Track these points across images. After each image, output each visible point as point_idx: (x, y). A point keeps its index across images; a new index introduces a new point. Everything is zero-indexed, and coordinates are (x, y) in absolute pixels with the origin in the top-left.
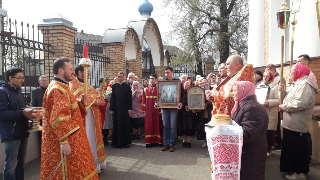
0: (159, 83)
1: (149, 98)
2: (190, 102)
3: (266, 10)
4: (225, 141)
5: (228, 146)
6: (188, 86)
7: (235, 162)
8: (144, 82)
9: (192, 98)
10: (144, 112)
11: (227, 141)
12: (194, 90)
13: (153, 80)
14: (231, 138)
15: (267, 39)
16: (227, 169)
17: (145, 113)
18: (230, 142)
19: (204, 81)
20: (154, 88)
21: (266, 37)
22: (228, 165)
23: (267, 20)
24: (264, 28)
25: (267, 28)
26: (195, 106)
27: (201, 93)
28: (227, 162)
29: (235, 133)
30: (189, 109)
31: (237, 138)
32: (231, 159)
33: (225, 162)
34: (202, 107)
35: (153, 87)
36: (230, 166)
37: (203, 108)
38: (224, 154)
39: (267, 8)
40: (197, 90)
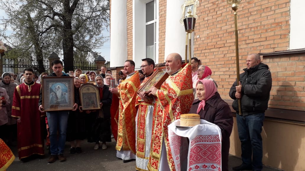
0: (45, 79)
1: (24, 100)
2: (84, 101)
3: (128, 14)
4: (203, 141)
5: (205, 146)
6: (79, 82)
7: (211, 161)
8: (5, 77)
9: (85, 97)
10: (18, 117)
11: (205, 141)
12: (87, 88)
13: (31, 76)
14: (210, 138)
15: (130, 42)
16: (202, 168)
17: (19, 119)
18: (208, 141)
19: (98, 77)
20: (31, 85)
21: (129, 40)
22: (203, 164)
23: (130, 24)
24: (127, 31)
25: (130, 31)
26: (89, 105)
27: (94, 92)
28: (202, 161)
29: (214, 133)
30: (83, 109)
31: (216, 137)
32: (206, 158)
33: (200, 161)
34: (97, 107)
35: (29, 84)
36: (205, 165)
37: (99, 108)
38: (200, 154)
39: (130, 13)
40: (90, 88)
